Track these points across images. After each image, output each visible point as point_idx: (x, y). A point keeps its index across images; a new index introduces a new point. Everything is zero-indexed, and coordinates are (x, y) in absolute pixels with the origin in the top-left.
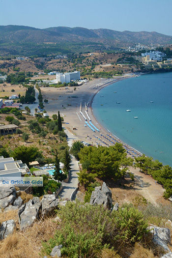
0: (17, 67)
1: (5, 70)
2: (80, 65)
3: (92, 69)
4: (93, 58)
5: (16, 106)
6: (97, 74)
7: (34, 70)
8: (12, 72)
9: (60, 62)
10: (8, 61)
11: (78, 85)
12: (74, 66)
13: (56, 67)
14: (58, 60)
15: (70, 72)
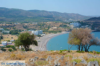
0: (14, 27)
1: (9, 28)
2: (43, 27)
3: (48, 29)
4: (49, 24)
6: (50, 32)
7: (22, 29)
8: (12, 29)
9: (34, 26)
10: (10, 25)
11: (41, 36)
12: (40, 28)
13: (32, 28)
14: (33, 25)
15: (38, 30)
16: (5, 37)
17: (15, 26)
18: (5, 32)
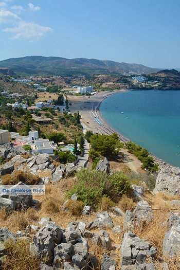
0: (53, 83)
1: (46, 84)
2: (93, 82)
3: (101, 85)
4: (101, 78)
5: (51, 106)
6: (103, 88)
7: (64, 84)
8: (50, 85)
10: (48, 79)
11: (91, 95)
12: (90, 83)
13: (77, 83)
14: (79, 79)
15: (86, 86)
16: (41, 96)
17: (53, 80)
18: (41, 88)
